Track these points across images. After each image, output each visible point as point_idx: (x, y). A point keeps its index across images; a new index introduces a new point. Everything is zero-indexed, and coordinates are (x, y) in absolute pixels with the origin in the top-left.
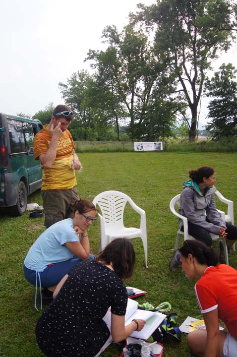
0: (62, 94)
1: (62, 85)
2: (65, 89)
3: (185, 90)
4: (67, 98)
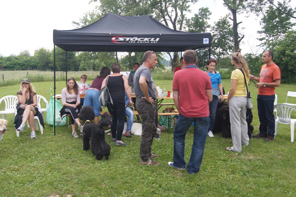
1: (75, 23)
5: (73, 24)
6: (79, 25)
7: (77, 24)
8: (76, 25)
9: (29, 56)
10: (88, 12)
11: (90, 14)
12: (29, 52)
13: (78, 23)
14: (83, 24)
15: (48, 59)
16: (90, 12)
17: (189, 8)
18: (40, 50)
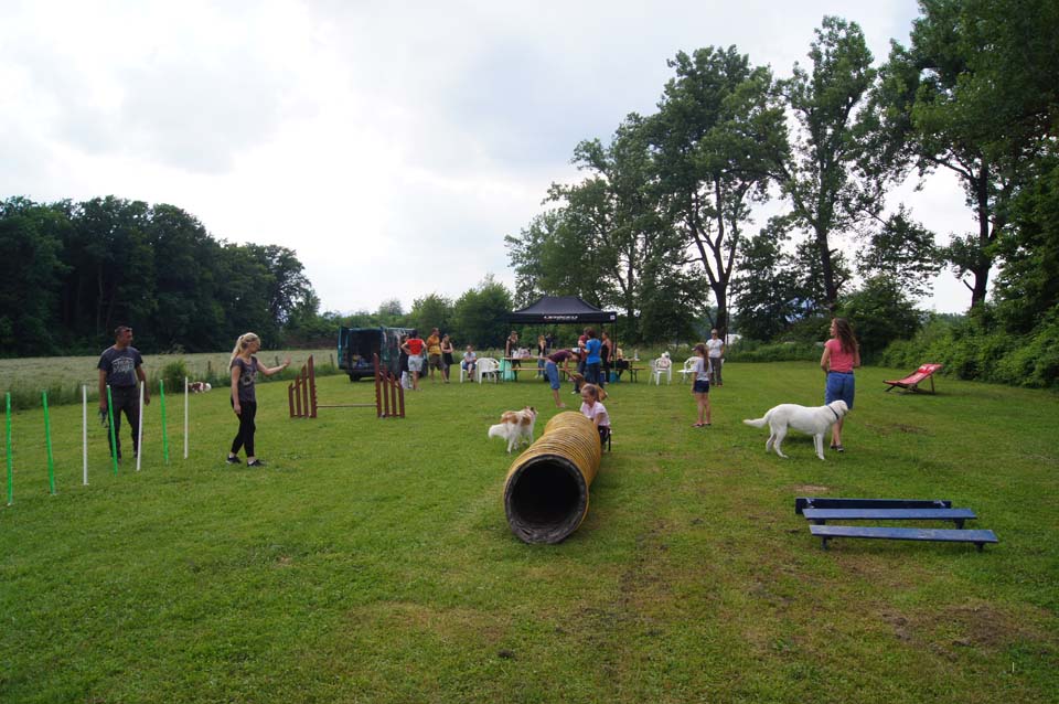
0: (510, 258)
1: (509, 239)
2: (517, 247)
3: (704, 258)
4: (520, 265)
5: (506, 243)
6: (521, 244)
7: (517, 242)
8: (513, 244)
9: (400, 315)
10: (541, 216)
11: (546, 219)
12: (401, 307)
13: (519, 239)
14: (530, 243)
15: (445, 322)
17: (750, 216)
18: (427, 300)
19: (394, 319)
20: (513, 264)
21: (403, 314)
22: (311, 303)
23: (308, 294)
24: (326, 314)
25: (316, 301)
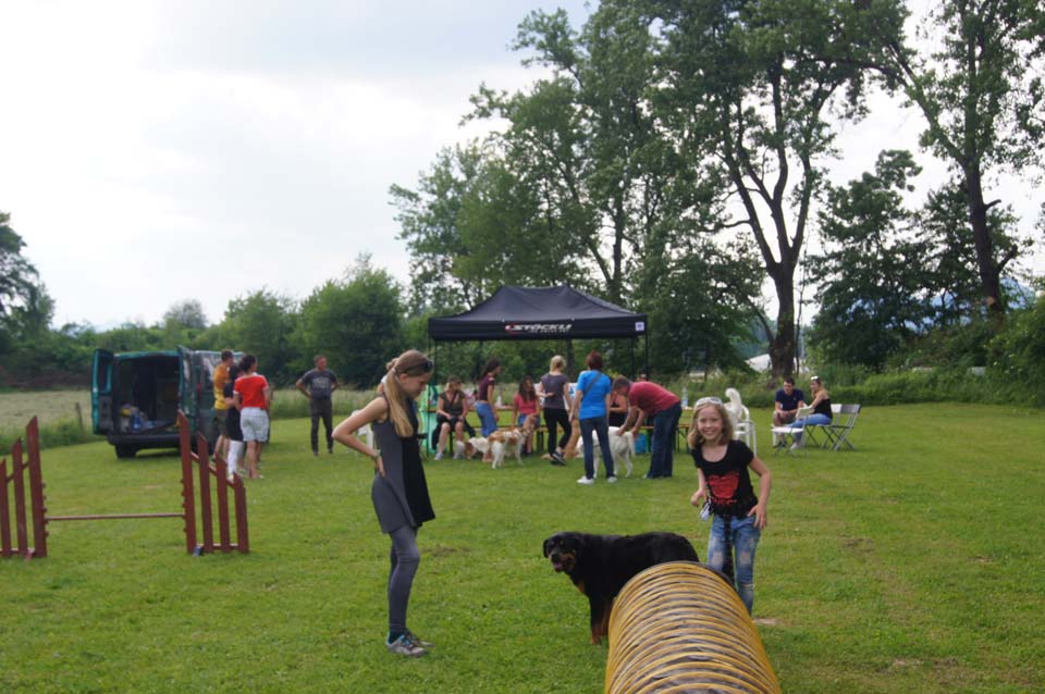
0: (400, 224)
1: (399, 191)
2: (410, 204)
3: (753, 221)
4: (414, 237)
5: (392, 198)
6: (418, 199)
7: (412, 196)
8: (403, 200)
9: (202, 328)
10: (454, 149)
11: (460, 155)
12: (204, 312)
13: (414, 191)
14: (433, 198)
15: (282, 340)
16: (463, 149)
17: (834, 144)
18: (250, 300)
19: (191, 336)
20: (405, 235)
21: (208, 325)
22: (38, 308)
23: (33, 293)
24: (67, 327)
25: (48, 304)
